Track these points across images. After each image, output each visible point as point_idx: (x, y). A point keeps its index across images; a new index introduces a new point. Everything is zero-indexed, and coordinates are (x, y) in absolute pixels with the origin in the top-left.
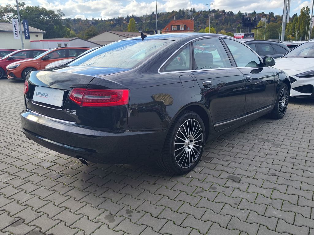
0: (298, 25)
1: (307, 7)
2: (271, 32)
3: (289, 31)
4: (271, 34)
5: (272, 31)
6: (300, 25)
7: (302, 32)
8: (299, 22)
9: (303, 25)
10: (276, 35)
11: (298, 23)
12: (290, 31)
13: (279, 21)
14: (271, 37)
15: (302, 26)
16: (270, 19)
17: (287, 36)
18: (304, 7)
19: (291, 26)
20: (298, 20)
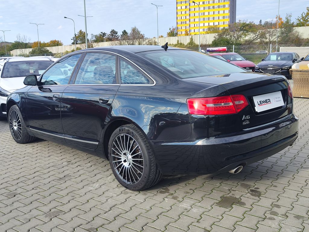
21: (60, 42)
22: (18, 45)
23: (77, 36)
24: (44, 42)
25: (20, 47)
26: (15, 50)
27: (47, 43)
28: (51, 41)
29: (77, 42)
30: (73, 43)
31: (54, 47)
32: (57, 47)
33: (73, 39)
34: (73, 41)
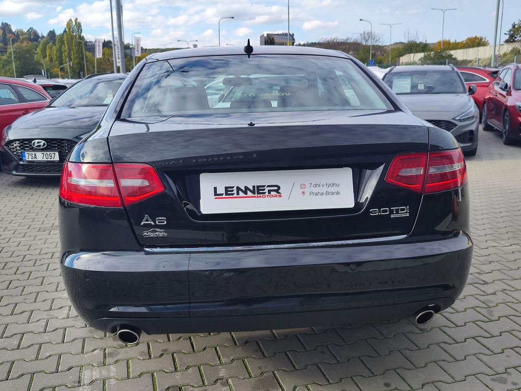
0: (68, 51)
1: (77, 19)
2: (20, 61)
3: (52, 60)
4: (22, 64)
5: (22, 60)
6: (70, 50)
7: (76, 64)
8: (67, 45)
9: (75, 51)
10: (31, 67)
11: (65, 46)
12: (55, 61)
13: (24, 40)
14: (22, 71)
15: (74, 53)
16: (6, 35)
17: (52, 70)
18: (71, 20)
19: (55, 52)
20: (65, 42)
21: (485, 39)
22: (412, 47)
23: (516, 26)
24: (456, 41)
25: (414, 51)
26: (407, 55)
27: (460, 42)
28: (468, 39)
29: (516, 38)
30: (507, 41)
31: (471, 50)
32: (476, 49)
33: (508, 33)
34: (507, 37)
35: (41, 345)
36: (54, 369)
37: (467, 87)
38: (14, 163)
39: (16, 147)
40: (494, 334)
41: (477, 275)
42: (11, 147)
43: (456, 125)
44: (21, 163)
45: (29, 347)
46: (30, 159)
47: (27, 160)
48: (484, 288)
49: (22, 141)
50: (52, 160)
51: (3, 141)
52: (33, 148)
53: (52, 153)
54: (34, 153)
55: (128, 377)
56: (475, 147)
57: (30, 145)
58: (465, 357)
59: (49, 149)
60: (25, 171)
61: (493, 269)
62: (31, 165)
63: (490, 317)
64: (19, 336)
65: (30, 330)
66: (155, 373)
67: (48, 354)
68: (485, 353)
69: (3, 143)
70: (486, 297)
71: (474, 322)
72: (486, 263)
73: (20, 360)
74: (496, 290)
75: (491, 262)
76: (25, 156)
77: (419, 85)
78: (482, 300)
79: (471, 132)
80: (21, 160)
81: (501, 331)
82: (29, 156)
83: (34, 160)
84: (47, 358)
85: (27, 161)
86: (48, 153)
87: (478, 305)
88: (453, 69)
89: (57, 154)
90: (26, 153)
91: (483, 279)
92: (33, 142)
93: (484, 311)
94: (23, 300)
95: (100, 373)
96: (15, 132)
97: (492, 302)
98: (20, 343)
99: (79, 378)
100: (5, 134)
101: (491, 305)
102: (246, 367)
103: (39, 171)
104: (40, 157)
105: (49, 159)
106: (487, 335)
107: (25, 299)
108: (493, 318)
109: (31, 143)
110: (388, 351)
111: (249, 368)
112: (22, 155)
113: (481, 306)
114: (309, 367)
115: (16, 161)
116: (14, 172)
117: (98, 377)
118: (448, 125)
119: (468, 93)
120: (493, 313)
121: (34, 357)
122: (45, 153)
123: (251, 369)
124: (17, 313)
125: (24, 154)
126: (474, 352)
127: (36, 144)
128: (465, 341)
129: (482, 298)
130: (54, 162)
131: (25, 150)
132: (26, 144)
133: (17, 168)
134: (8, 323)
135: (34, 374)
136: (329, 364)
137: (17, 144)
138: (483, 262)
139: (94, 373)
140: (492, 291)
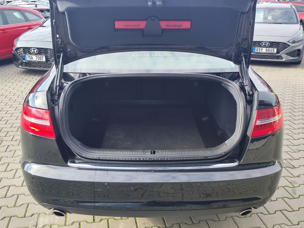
35: (18, 195)
36: (23, 215)
37: (299, 20)
38: (20, 61)
39: (21, 52)
40: (295, 209)
41: (289, 160)
42: (18, 51)
43: (289, 46)
44: (24, 61)
45: (12, 196)
46: (29, 59)
47: (27, 59)
48: (292, 171)
49: (24, 48)
50: (42, 60)
51: (14, 47)
52: (31, 53)
53: (41, 56)
54: (31, 56)
55: (65, 225)
56: (300, 60)
57: (29, 51)
58: (274, 226)
59: (40, 54)
60: (26, 66)
61: (300, 157)
62: (29, 63)
63: (293, 195)
64: (7, 188)
65: (14, 184)
66: (81, 222)
67: (21, 203)
68: (287, 224)
69: (14, 49)
70: (293, 179)
71: (282, 198)
72: (297, 151)
73: (5, 206)
74: (300, 174)
75: (299, 151)
76: (26, 58)
77: (268, 17)
78: (290, 181)
79: (299, 50)
80: (24, 59)
81: (299, 207)
82: (28, 58)
83: (31, 60)
84: (20, 206)
85: (27, 61)
86: (39, 56)
87: (287, 185)
88: (292, 7)
89: (44, 57)
90: (27, 56)
91: (293, 164)
92: (31, 49)
93: (290, 190)
94: (13, 161)
95: (49, 220)
96: (21, 42)
97: (296, 183)
98: (7, 193)
99: (37, 223)
100: (15, 44)
101: (295, 185)
102: (136, 222)
103: (35, 67)
104: (35, 58)
105: (40, 60)
106: (290, 210)
107: (14, 160)
108: (295, 196)
109: (29, 50)
110: (225, 218)
111: (138, 224)
112: (24, 57)
113: (289, 186)
114: (174, 225)
115: (21, 60)
116: (20, 66)
117: (48, 223)
118: (284, 45)
119: (299, 24)
120: (296, 192)
121: (13, 204)
122: (37, 56)
123: (139, 224)
124: (8, 170)
125: (26, 56)
126: (279, 223)
127: (32, 51)
128: (275, 213)
129: (290, 179)
130: (42, 62)
131: (26, 54)
132: (27, 50)
133: (22, 64)
134: (2, 177)
135: (11, 217)
136: (187, 224)
137: (22, 50)
138: (294, 150)
139: (46, 220)
140: (297, 174)
